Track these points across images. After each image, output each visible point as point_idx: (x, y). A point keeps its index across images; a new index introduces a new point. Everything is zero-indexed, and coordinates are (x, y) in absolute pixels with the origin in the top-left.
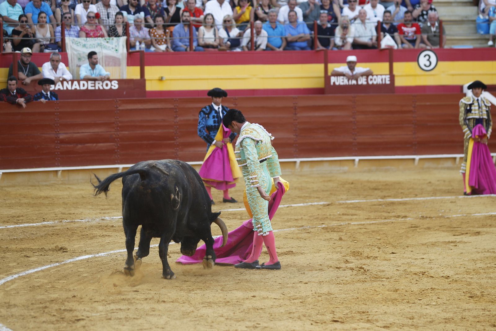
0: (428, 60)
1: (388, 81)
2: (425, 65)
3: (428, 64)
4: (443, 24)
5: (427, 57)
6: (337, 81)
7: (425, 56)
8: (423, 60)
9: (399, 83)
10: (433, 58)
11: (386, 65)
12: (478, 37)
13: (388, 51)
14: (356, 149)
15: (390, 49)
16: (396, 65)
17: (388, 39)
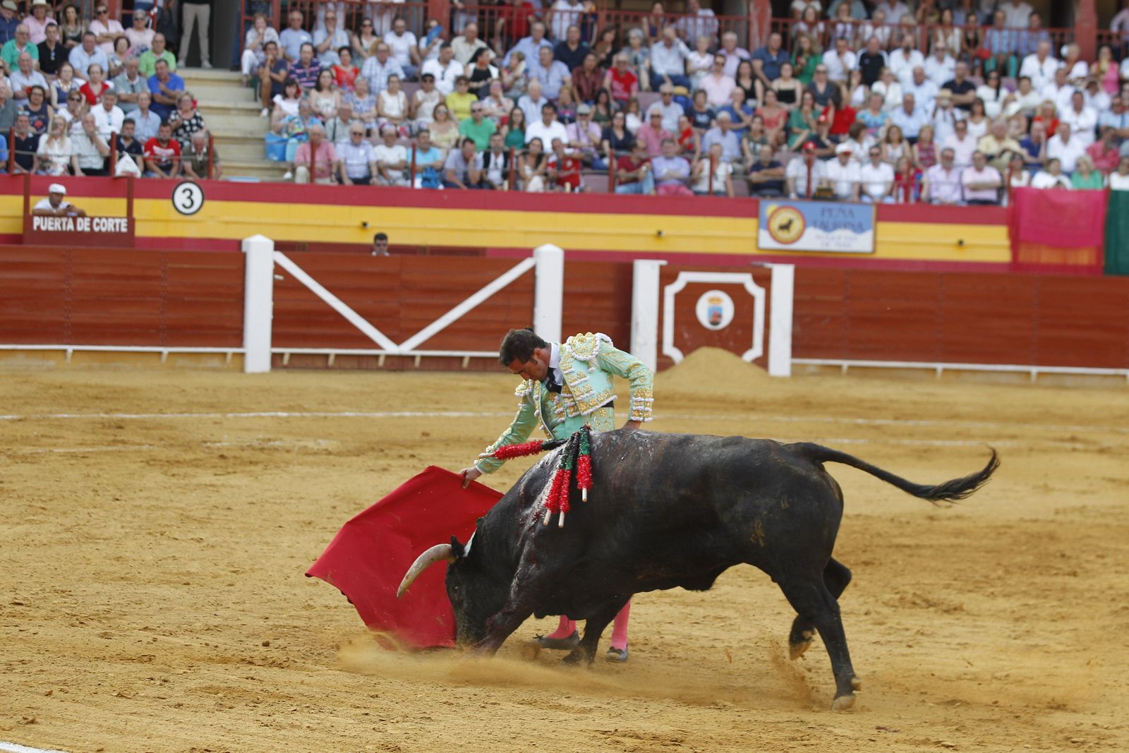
0: (189, 198)
1: (125, 227)
2: (184, 206)
3: (188, 203)
4: (215, 141)
5: (188, 193)
6: (44, 224)
7: (184, 191)
8: (180, 197)
9: (141, 231)
10: (197, 196)
11: (123, 202)
12: (268, 165)
13: (126, 180)
14: (70, 333)
15: (129, 178)
16: (137, 203)
17: (127, 162)
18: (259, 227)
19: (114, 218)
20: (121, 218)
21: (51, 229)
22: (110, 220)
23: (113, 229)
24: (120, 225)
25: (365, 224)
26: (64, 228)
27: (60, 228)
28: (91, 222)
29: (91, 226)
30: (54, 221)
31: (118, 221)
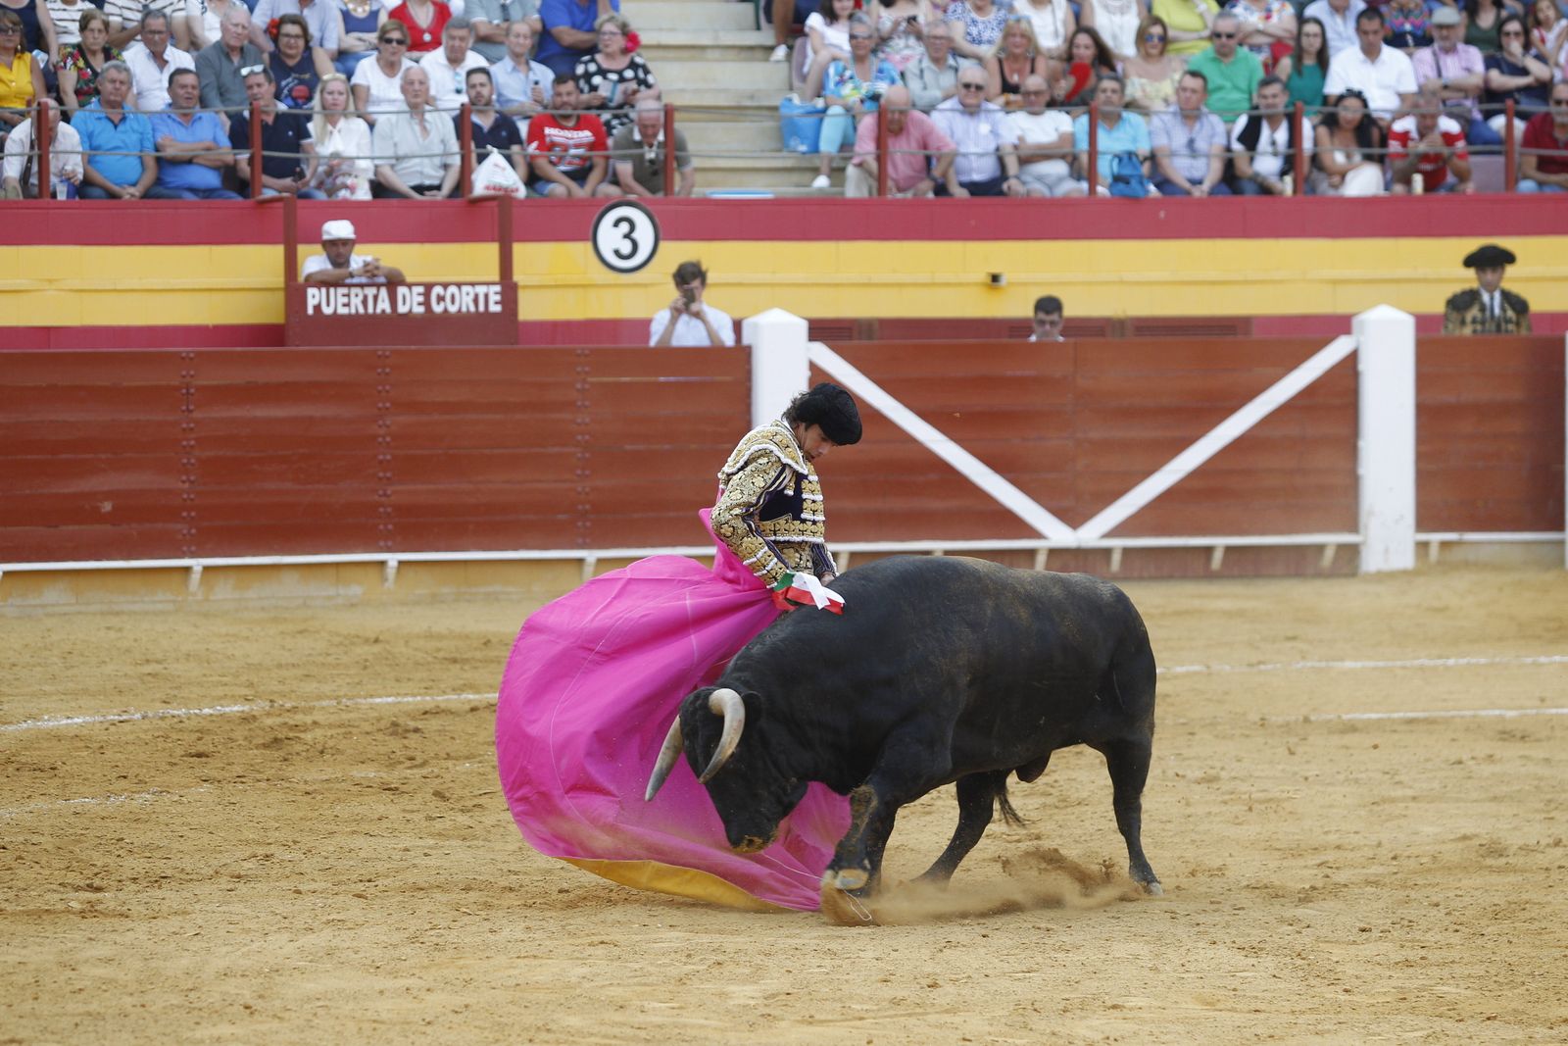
0: (627, 236)
1: (496, 303)
2: (617, 253)
3: (626, 247)
4: (677, 116)
5: (624, 227)
6: (328, 305)
7: (616, 224)
8: (610, 237)
9: (531, 309)
10: (645, 232)
11: (492, 250)
12: (789, 163)
13: (494, 204)
14: (390, 527)
15: (501, 199)
16: (520, 250)
17: (496, 165)
18: (776, 292)
19: (473, 284)
20: (488, 284)
21: (342, 311)
22: (465, 289)
23: (472, 309)
24: (486, 296)
25: (995, 278)
26: (370, 310)
27: (361, 310)
28: (427, 294)
29: (427, 303)
30: (348, 295)
31: (481, 290)
